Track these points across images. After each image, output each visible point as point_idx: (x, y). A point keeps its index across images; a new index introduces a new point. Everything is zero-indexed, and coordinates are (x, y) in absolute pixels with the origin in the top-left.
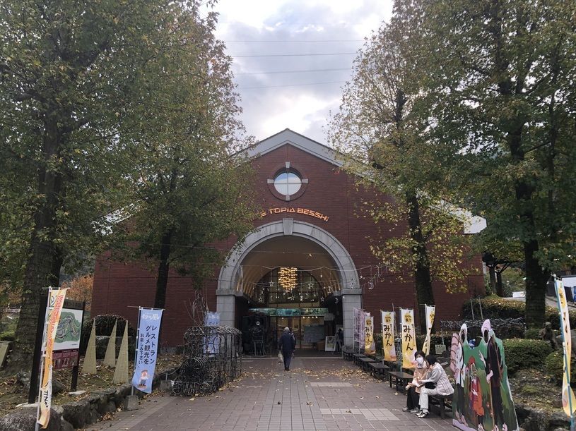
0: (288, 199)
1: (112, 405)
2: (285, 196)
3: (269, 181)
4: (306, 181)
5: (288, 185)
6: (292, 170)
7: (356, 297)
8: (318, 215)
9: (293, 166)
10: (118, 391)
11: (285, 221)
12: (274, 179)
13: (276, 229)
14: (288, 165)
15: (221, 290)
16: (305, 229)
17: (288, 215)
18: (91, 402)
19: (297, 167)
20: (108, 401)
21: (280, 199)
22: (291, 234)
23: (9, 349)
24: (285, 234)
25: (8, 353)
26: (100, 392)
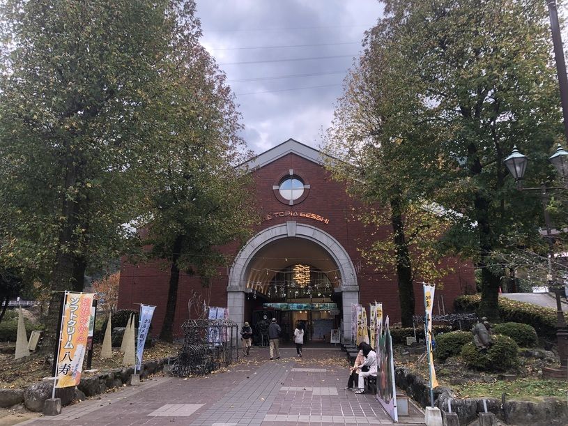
0: (291, 203)
1: (119, 381)
2: (289, 201)
3: (275, 188)
4: (308, 187)
5: (292, 191)
6: (295, 177)
7: (354, 294)
8: (319, 218)
9: (297, 173)
10: (124, 371)
11: (289, 224)
12: (279, 185)
13: (281, 230)
14: (291, 172)
15: (232, 287)
16: (306, 231)
17: (292, 219)
18: (100, 378)
19: (300, 174)
20: (116, 378)
21: (284, 203)
22: (294, 235)
23: (41, 337)
24: (289, 235)
25: (40, 340)
26: (109, 371)
